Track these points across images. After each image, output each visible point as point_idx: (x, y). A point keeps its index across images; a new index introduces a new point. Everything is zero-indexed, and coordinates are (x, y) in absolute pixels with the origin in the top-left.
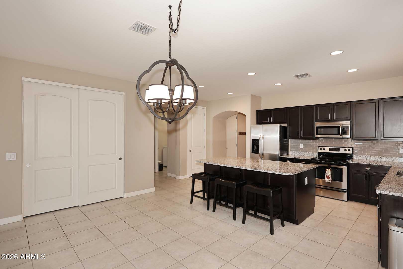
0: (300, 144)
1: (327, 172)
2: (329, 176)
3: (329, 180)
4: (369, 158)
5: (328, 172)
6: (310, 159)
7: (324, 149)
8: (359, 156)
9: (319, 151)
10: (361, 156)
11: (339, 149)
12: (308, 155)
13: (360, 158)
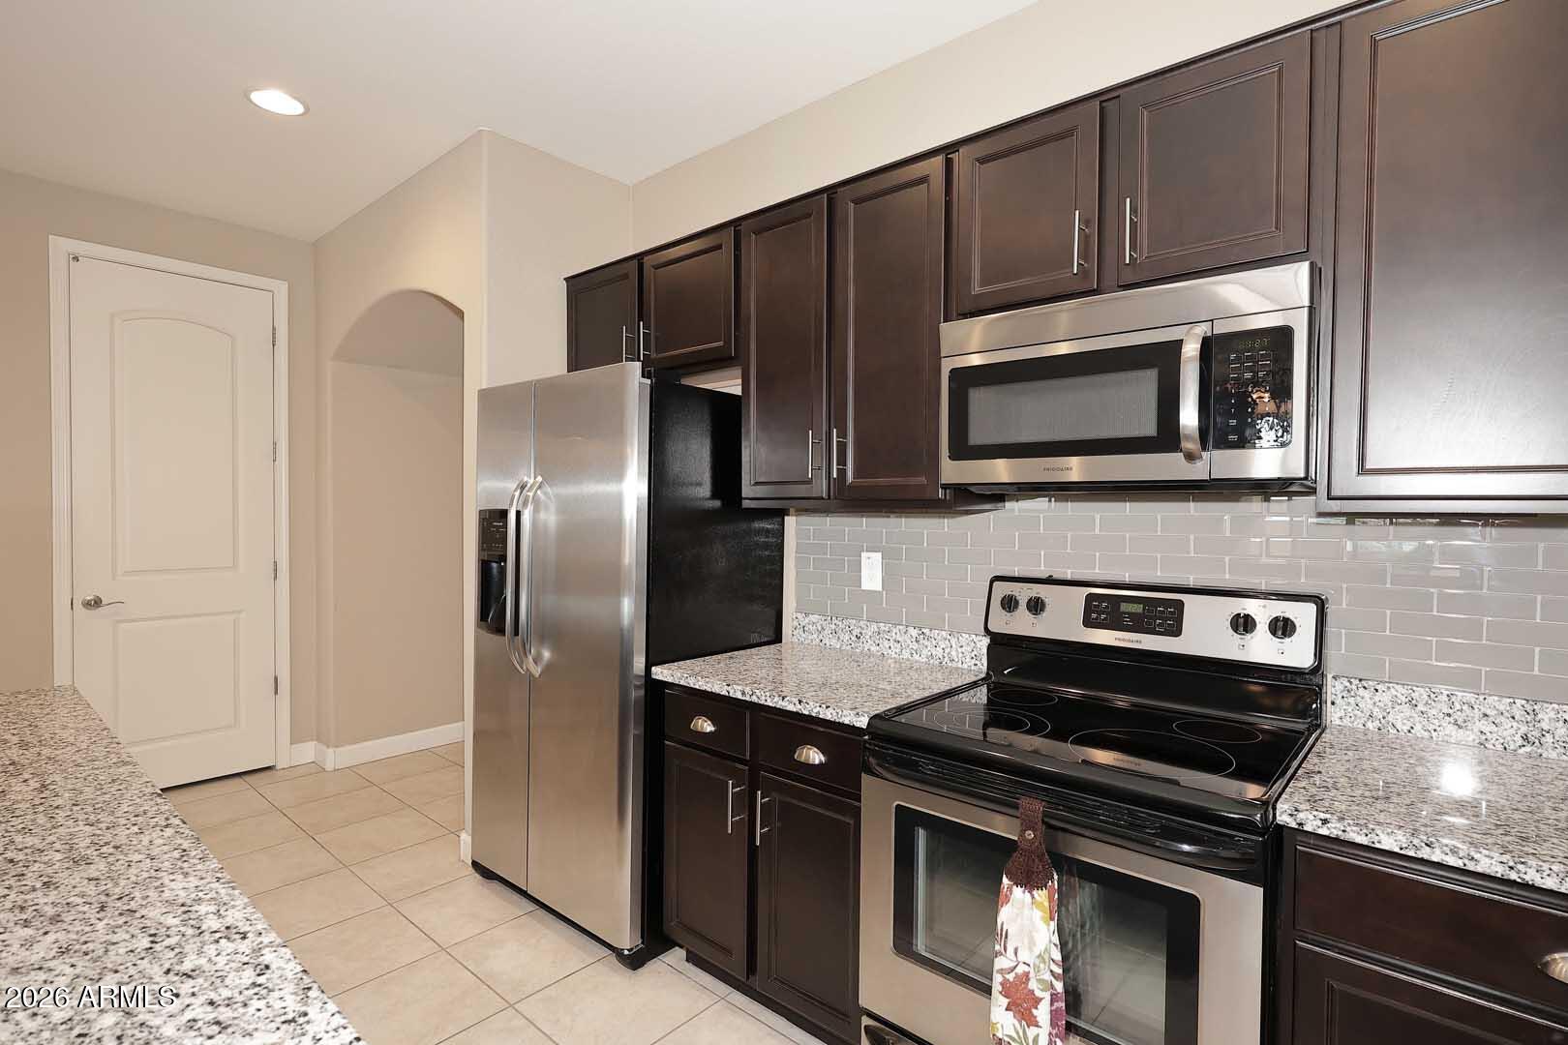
0: (864, 555)
1: (1013, 928)
2: (1034, 979)
3: (1030, 1021)
5: (1028, 930)
6: (862, 722)
7: (1036, 606)
9: (991, 628)
10: (1420, 694)
11: (1180, 604)
12: (916, 657)
13: (1401, 718)
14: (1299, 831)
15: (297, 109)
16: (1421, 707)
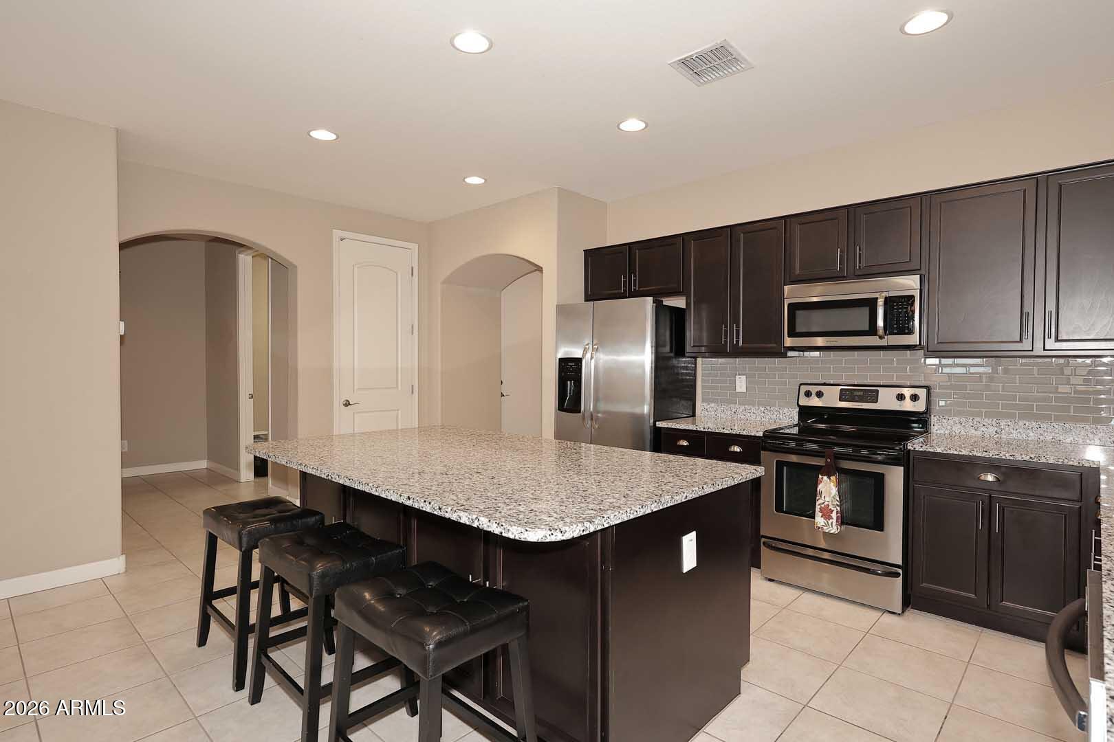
0: (737, 377)
1: (823, 490)
2: (831, 507)
3: (830, 522)
4: (992, 430)
5: (828, 490)
6: (761, 434)
7: (819, 394)
8: (955, 423)
9: (801, 403)
10: (963, 419)
11: (877, 391)
12: (763, 419)
13: (957, 429)
14: (914, 451)
15: (482, 181)
16: (963, 424)
